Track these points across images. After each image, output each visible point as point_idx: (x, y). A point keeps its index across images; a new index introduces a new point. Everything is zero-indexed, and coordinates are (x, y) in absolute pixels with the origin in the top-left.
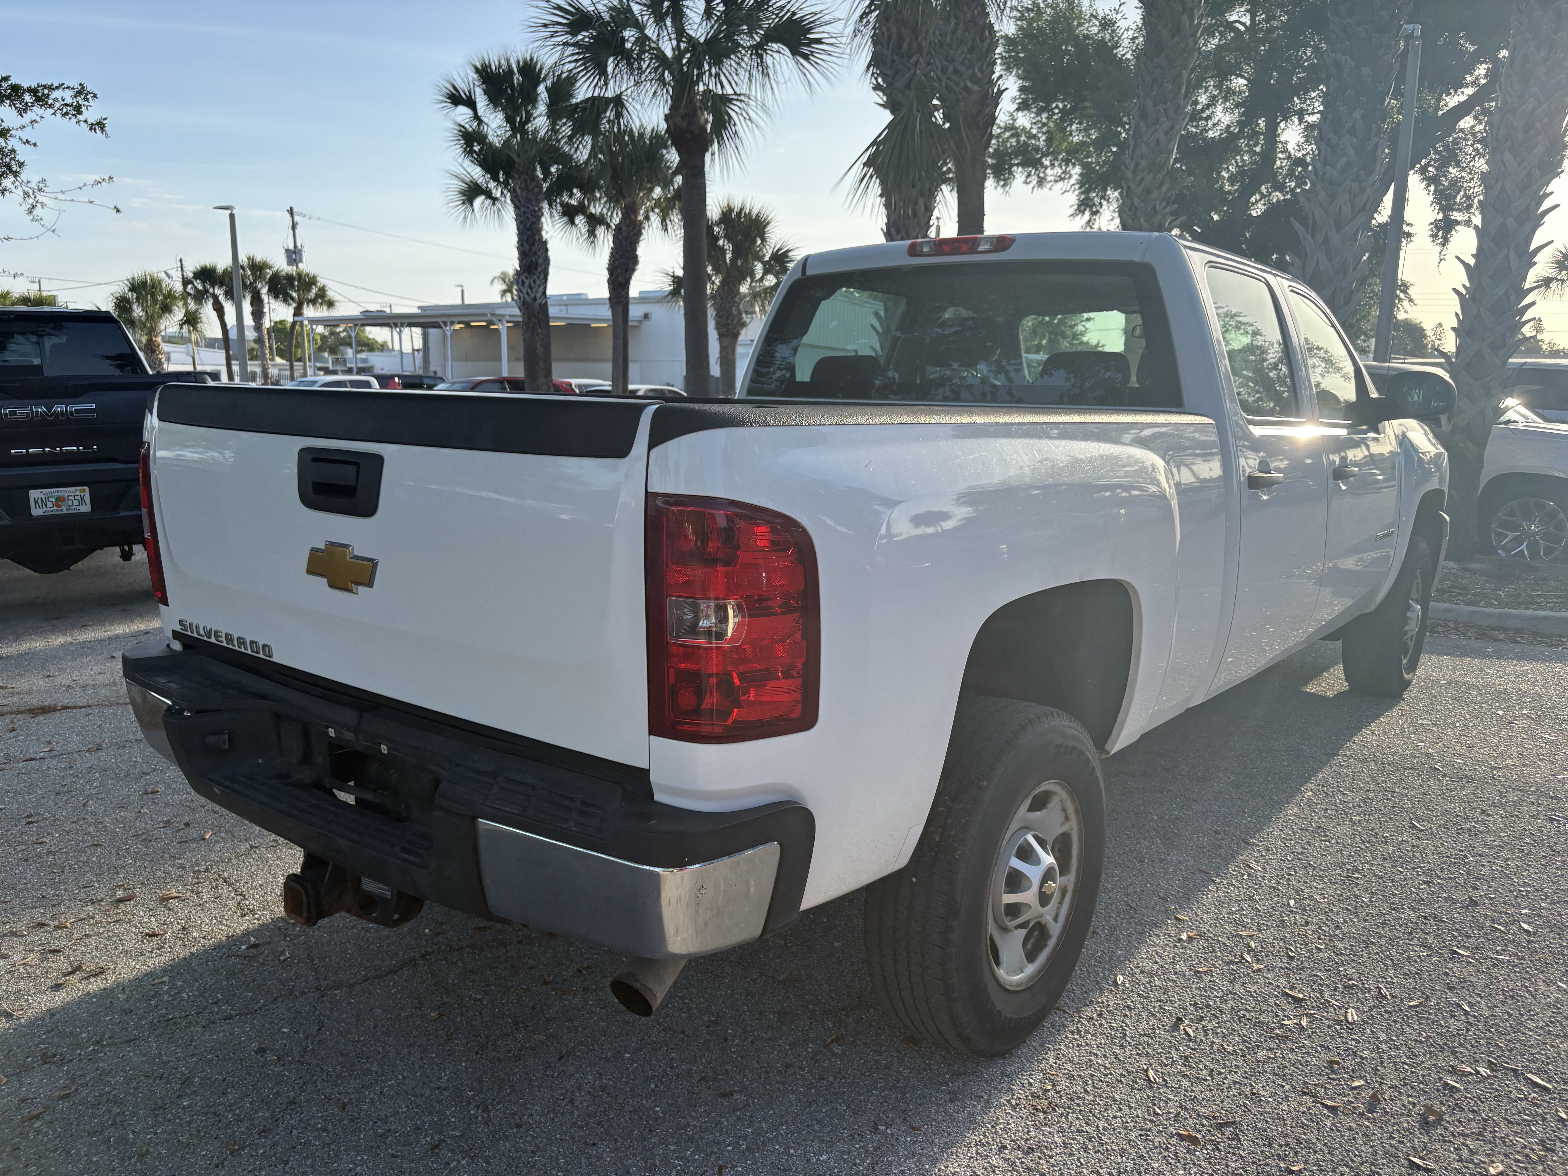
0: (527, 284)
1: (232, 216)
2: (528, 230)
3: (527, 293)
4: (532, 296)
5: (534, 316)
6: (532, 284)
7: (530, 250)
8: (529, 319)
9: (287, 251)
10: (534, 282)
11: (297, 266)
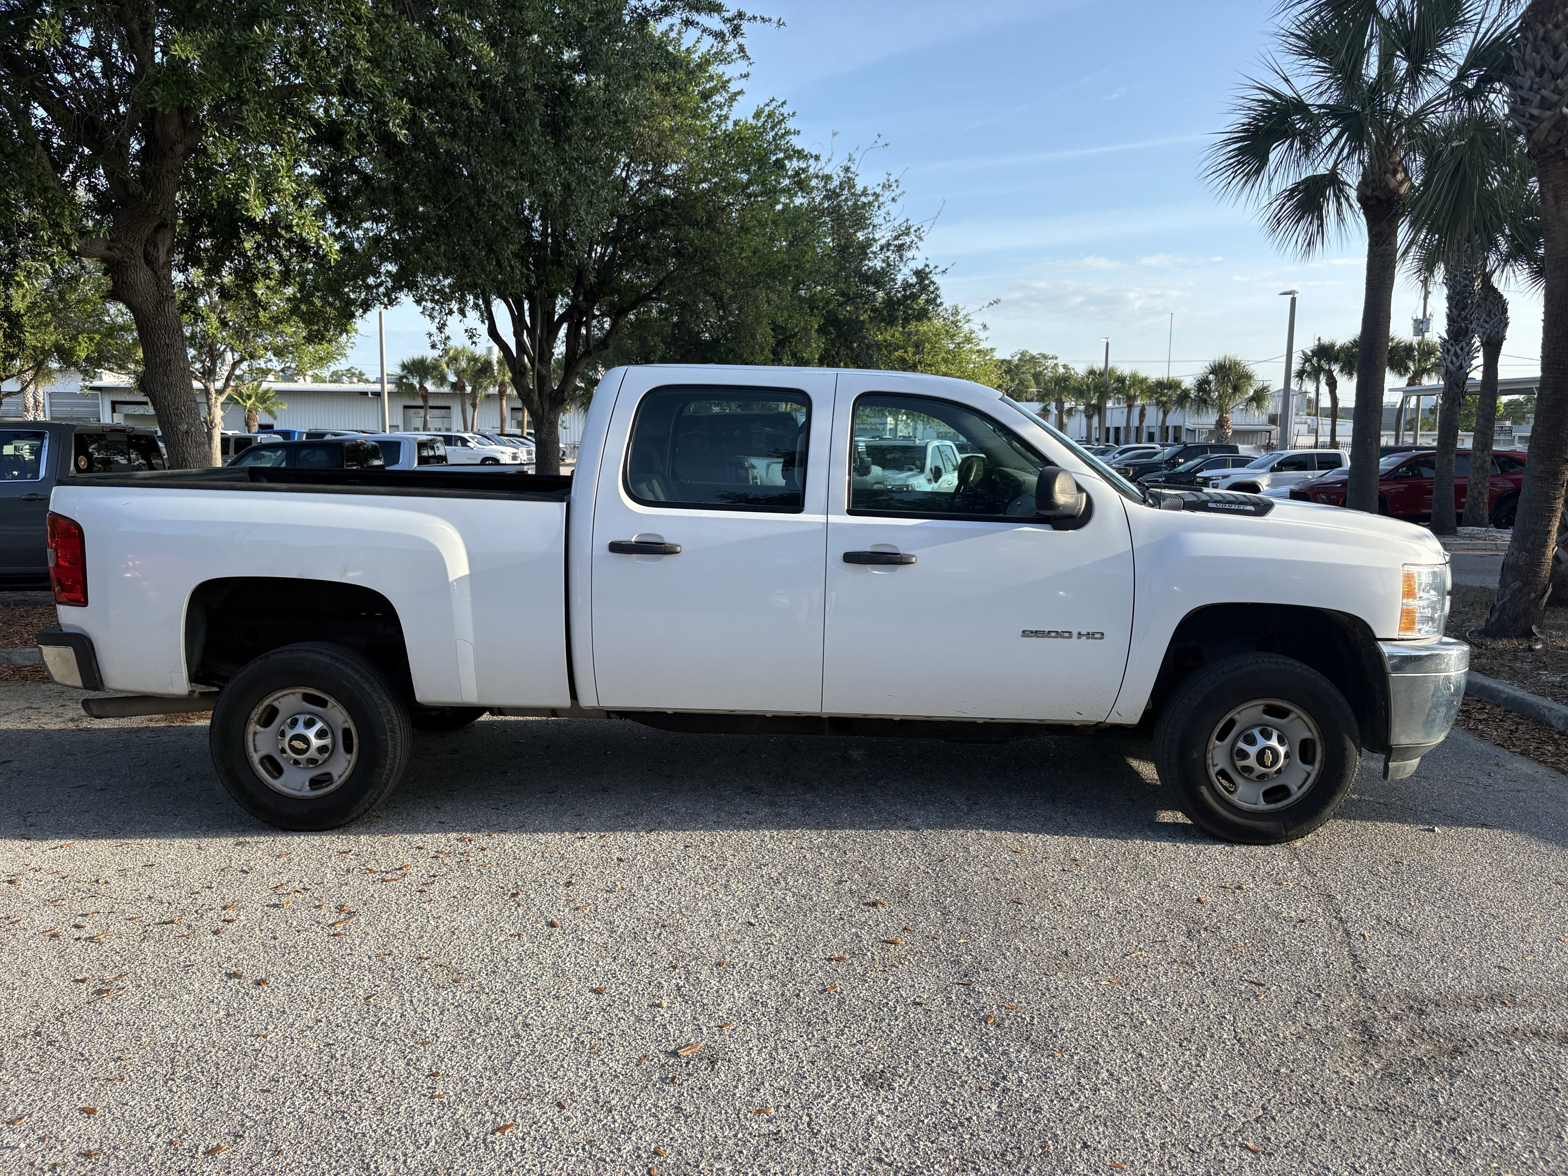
0: (1452, 352)
1: (1293, 300)
2: (1458, 294)
3: (1452, 362)
4: (1458, 364)
5: (1457, 386)
6: (1459, 351)
7: (1460, 315)
8: (1451, 389)
9: (1415, 321)
10: (1462, 349)
11: (1423, 336)
